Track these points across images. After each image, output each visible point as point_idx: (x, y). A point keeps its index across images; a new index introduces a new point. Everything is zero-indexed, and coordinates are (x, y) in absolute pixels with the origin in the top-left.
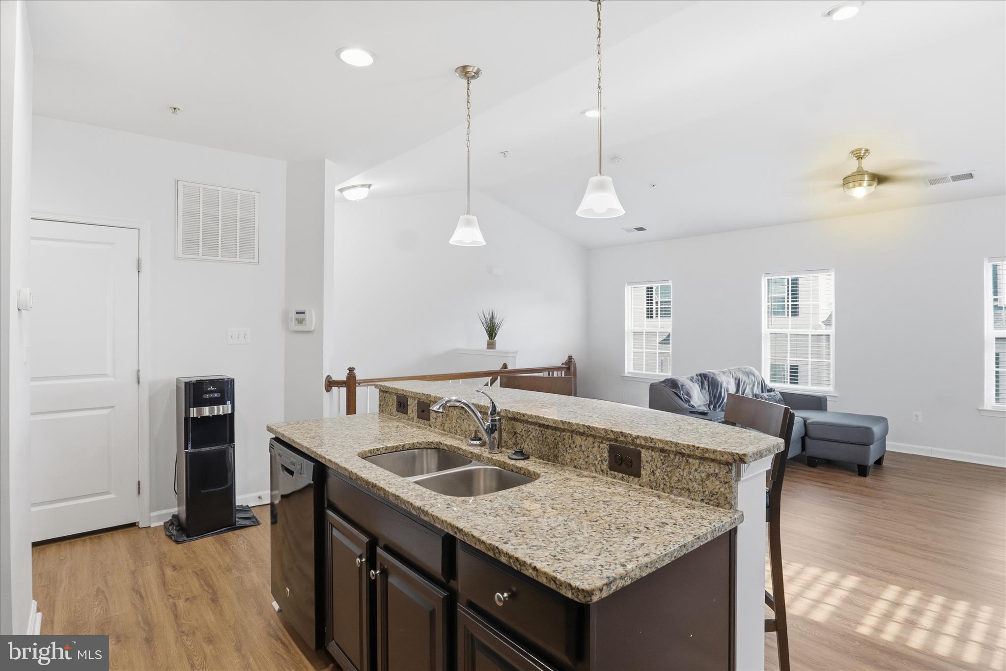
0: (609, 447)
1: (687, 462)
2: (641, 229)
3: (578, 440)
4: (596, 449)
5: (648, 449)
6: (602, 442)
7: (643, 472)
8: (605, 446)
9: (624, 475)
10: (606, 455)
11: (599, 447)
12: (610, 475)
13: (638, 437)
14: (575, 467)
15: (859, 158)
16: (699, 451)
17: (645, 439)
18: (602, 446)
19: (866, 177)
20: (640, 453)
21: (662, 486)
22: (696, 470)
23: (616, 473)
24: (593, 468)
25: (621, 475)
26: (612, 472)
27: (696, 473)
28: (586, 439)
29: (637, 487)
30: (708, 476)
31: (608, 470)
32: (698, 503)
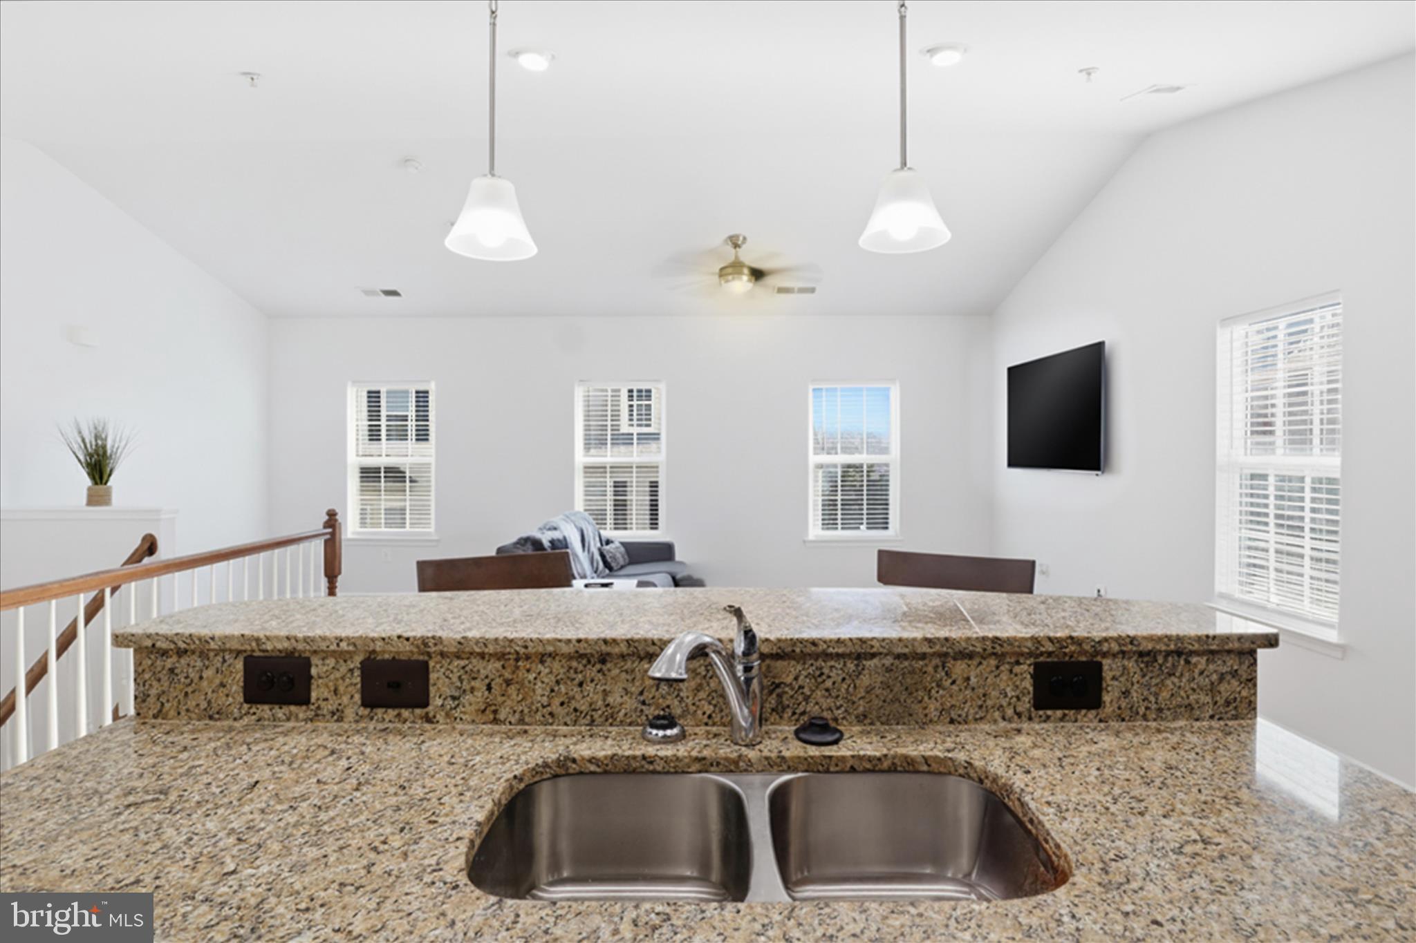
0: (1035, 669)
1: (1187, 662)
2: (394, 293)
3: (959, 668)
4: (1004, 676)
5: (1115, 656)
6: (1018, 663)
7: (1106, 698)
8: (1026, 668)
9: (1067, 712)
10: (1028, 684)
11: (1011, 671)
12: (1037, 720)
13: (1106, 640)
14: (952, 721)
15: (736, 246)
16: (1216, 642)
17: (1118, 639)
18: (1017, 669)
19: (746, 271)
20: (1100, 665)
21: (1142, 710)
22: (1201, 673)
23: (1049, 712)
24: (997, 714)
25: (1059, 713)
26: (1041, 713)
27: (1201, 679)
28: (980, 663)
29: (1095, 723)
30: (1222, 678)
31: (1032, 709)
32: (1204, 723)
